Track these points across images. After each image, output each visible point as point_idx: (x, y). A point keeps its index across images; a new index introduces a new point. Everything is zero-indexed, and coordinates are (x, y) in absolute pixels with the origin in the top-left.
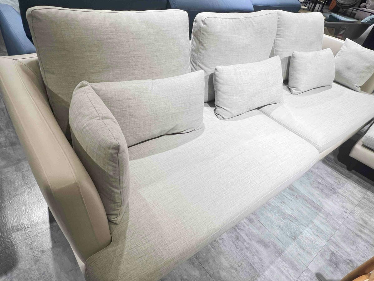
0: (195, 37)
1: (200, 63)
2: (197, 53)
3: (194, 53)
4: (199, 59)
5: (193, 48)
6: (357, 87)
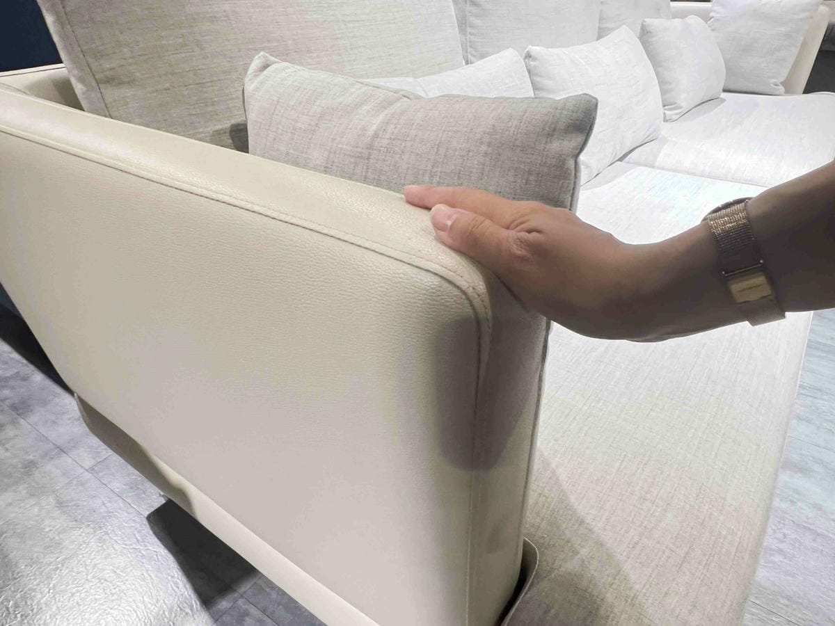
6: (776, 85)
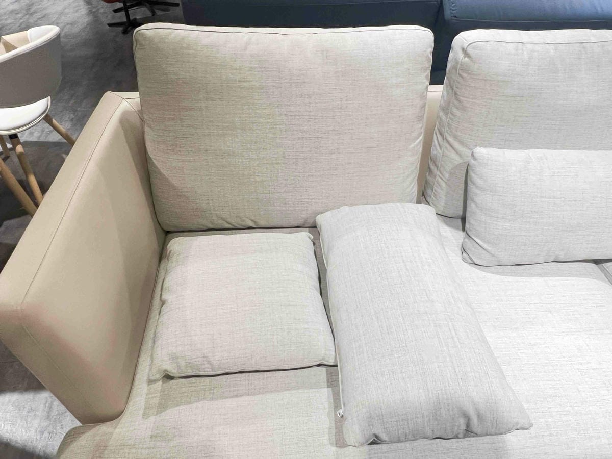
1: (449, 135)
2: (446, 114)
4: (448, 127)
5: (442, 102)
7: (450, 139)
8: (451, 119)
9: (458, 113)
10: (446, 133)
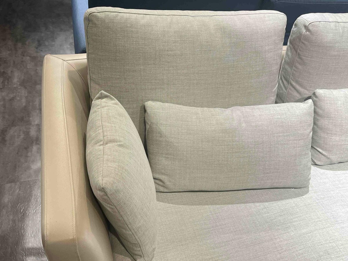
0: (291, 46)
1: (293, 80)
2: (291, 67)
3: (287, 67)
4: (292, 75)
5: (287, 59)
7: (294, 84)
8: (294, 70)
9: (300, 67)
10: (291, 79)
